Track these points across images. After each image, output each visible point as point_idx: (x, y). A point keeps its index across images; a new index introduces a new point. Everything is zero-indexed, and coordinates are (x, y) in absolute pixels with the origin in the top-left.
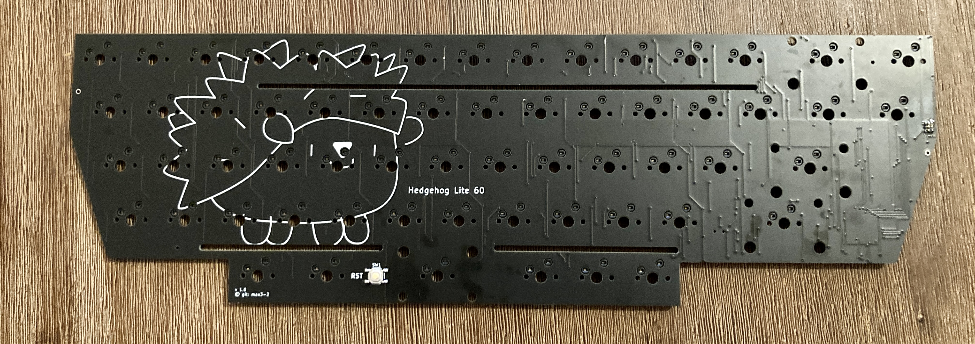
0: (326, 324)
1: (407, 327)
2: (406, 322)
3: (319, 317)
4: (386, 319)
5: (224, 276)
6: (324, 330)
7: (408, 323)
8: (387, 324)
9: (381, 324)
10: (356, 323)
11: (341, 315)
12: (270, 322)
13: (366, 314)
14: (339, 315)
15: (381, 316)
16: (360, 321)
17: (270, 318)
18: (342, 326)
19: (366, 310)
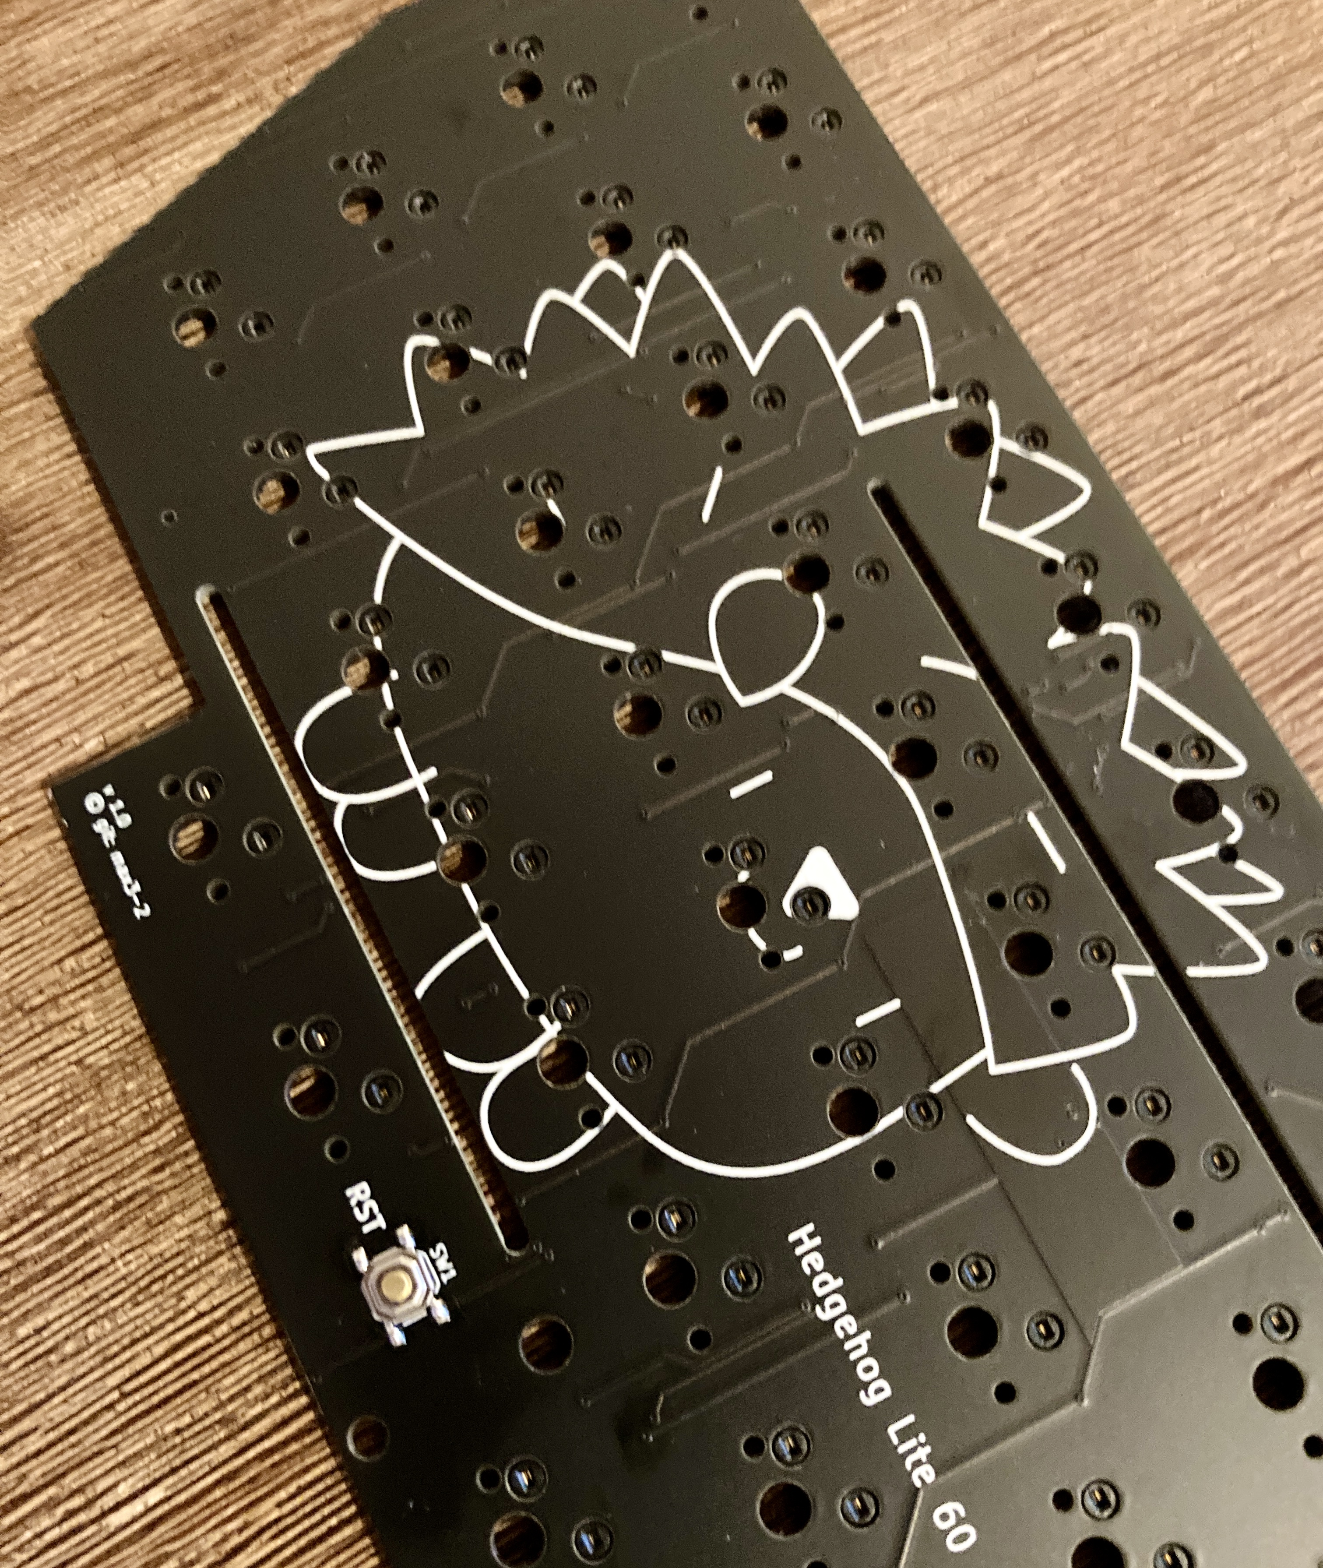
0: (137, 1181)
1: (267, 1511)
2: (282, 1495)
3: (150, 1143)
4: (259, 1409)
5: (149, 725)
6: (110, 1187)
7: (280, 1505)
8: (242, 1421)
9: (231, 1399)
10: (191, 1295)
11: (195, 1221)
12: (55, 973)
13: (243, 1315)
14: (192, 1213)
15: (260, 1380)
16: (203, 1306)
17: (70, 963)
18: (154, 1250)
19: (256, 1312)
